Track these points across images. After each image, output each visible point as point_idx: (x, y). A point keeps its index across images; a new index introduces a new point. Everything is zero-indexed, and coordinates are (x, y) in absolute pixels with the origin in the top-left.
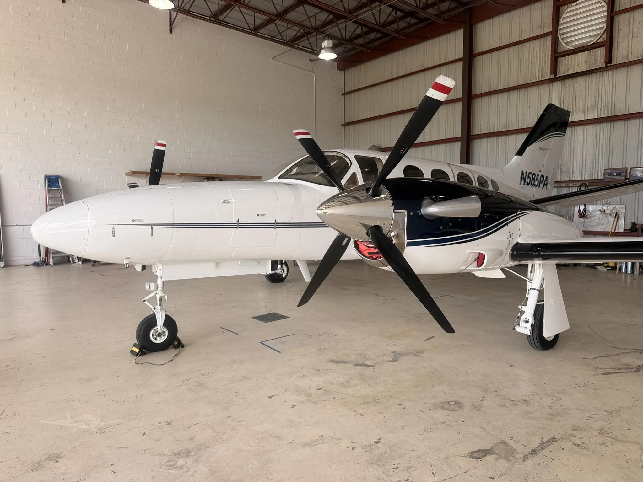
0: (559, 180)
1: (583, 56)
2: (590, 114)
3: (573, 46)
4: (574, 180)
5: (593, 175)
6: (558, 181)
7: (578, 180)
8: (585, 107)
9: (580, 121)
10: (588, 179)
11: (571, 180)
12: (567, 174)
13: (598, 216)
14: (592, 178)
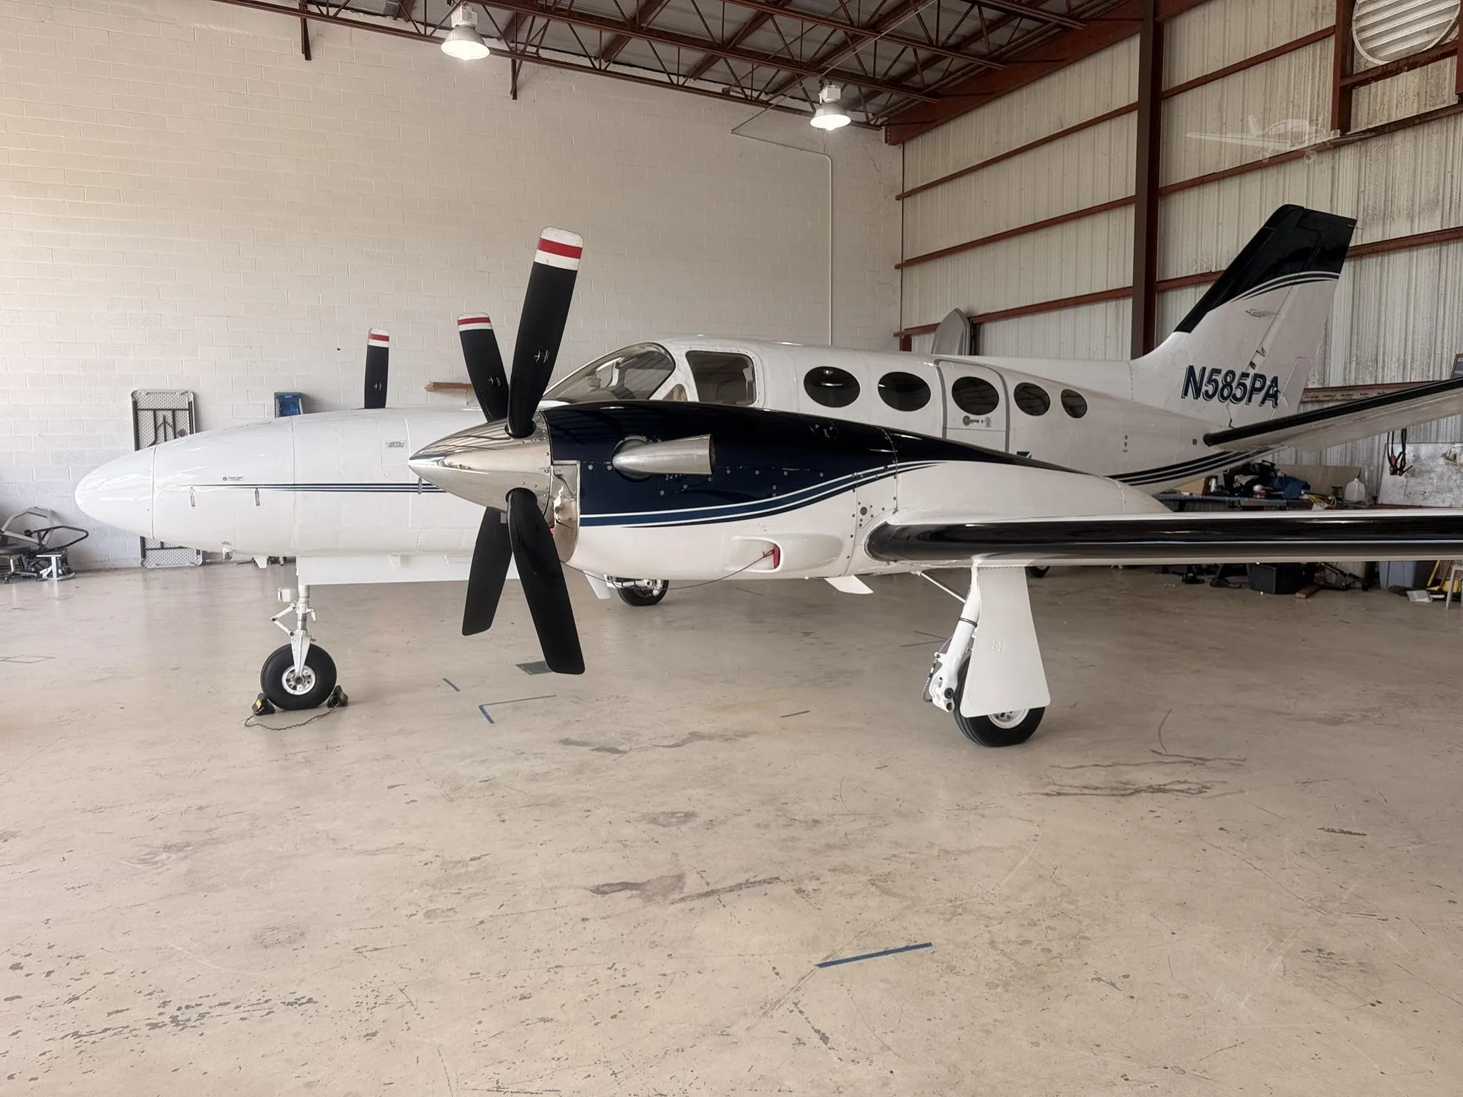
0: (1353, 383)
1: (1409, 81)
2: (1424, 220)
3: (1384, 58)
4: (1385, 382)
5: (1429, 371)
6: (1349, 386)
7: (1396, 382)
8: (1412, 205)
9: (1401, 238)
11: (1380, 383)
12: (1371, 369)
13: (1439, 470)
14: (1428, 377)
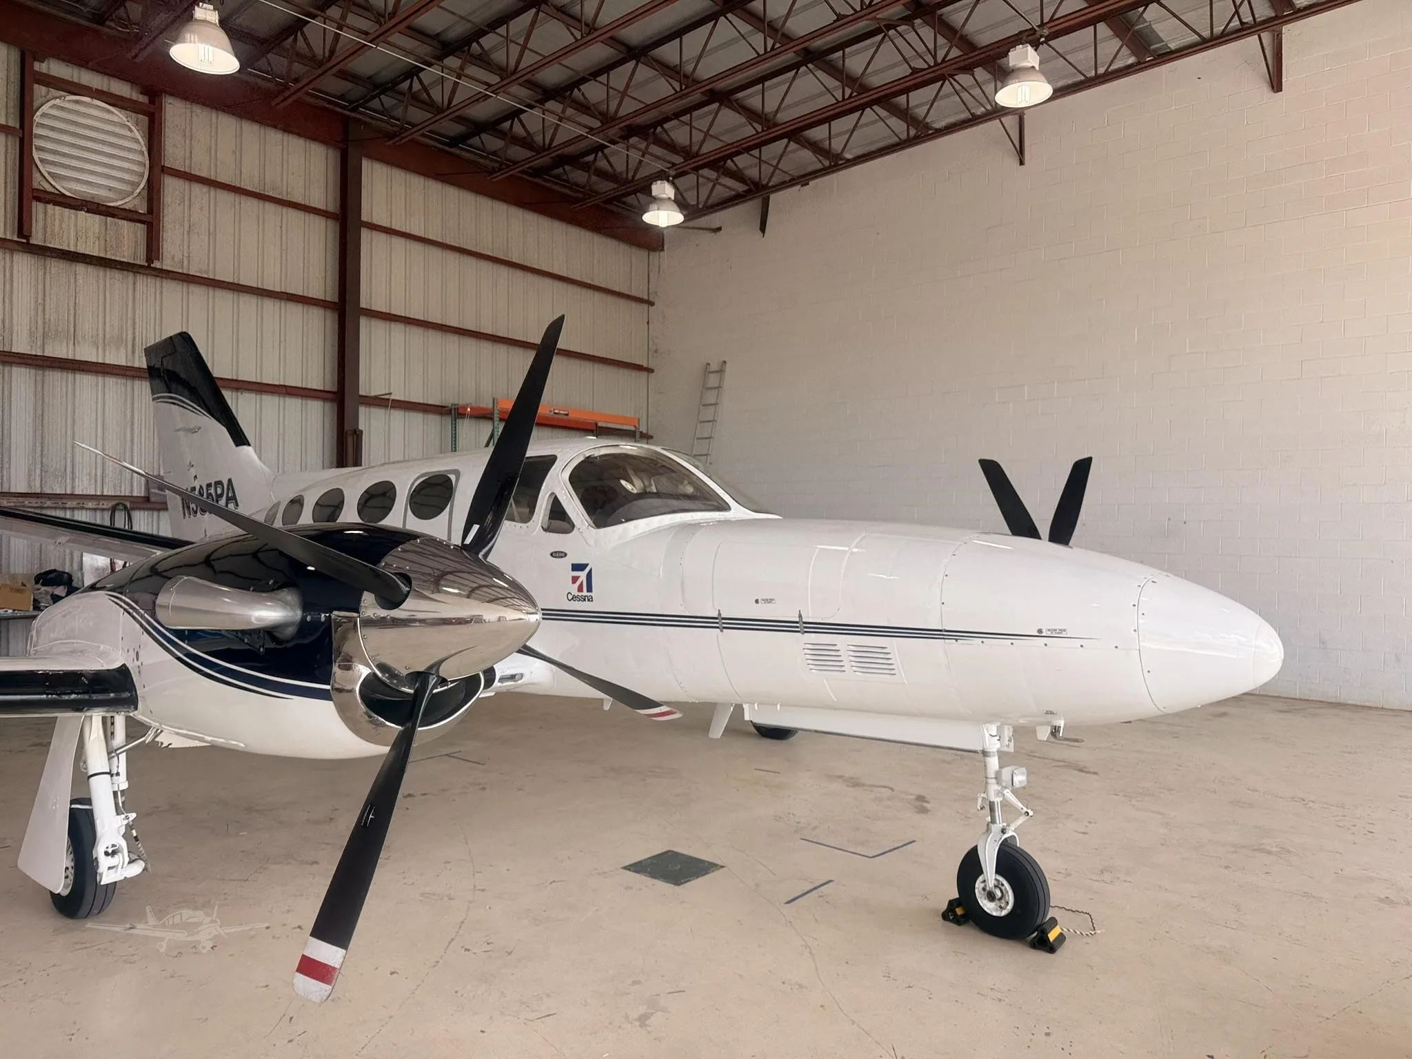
0: (37, 490)
2: (108, 352)
3: (69, 190)
8: (97, 334)
9: (86, 362)
10: (110, 494)
12: (59, 480)
14: (121, 492)
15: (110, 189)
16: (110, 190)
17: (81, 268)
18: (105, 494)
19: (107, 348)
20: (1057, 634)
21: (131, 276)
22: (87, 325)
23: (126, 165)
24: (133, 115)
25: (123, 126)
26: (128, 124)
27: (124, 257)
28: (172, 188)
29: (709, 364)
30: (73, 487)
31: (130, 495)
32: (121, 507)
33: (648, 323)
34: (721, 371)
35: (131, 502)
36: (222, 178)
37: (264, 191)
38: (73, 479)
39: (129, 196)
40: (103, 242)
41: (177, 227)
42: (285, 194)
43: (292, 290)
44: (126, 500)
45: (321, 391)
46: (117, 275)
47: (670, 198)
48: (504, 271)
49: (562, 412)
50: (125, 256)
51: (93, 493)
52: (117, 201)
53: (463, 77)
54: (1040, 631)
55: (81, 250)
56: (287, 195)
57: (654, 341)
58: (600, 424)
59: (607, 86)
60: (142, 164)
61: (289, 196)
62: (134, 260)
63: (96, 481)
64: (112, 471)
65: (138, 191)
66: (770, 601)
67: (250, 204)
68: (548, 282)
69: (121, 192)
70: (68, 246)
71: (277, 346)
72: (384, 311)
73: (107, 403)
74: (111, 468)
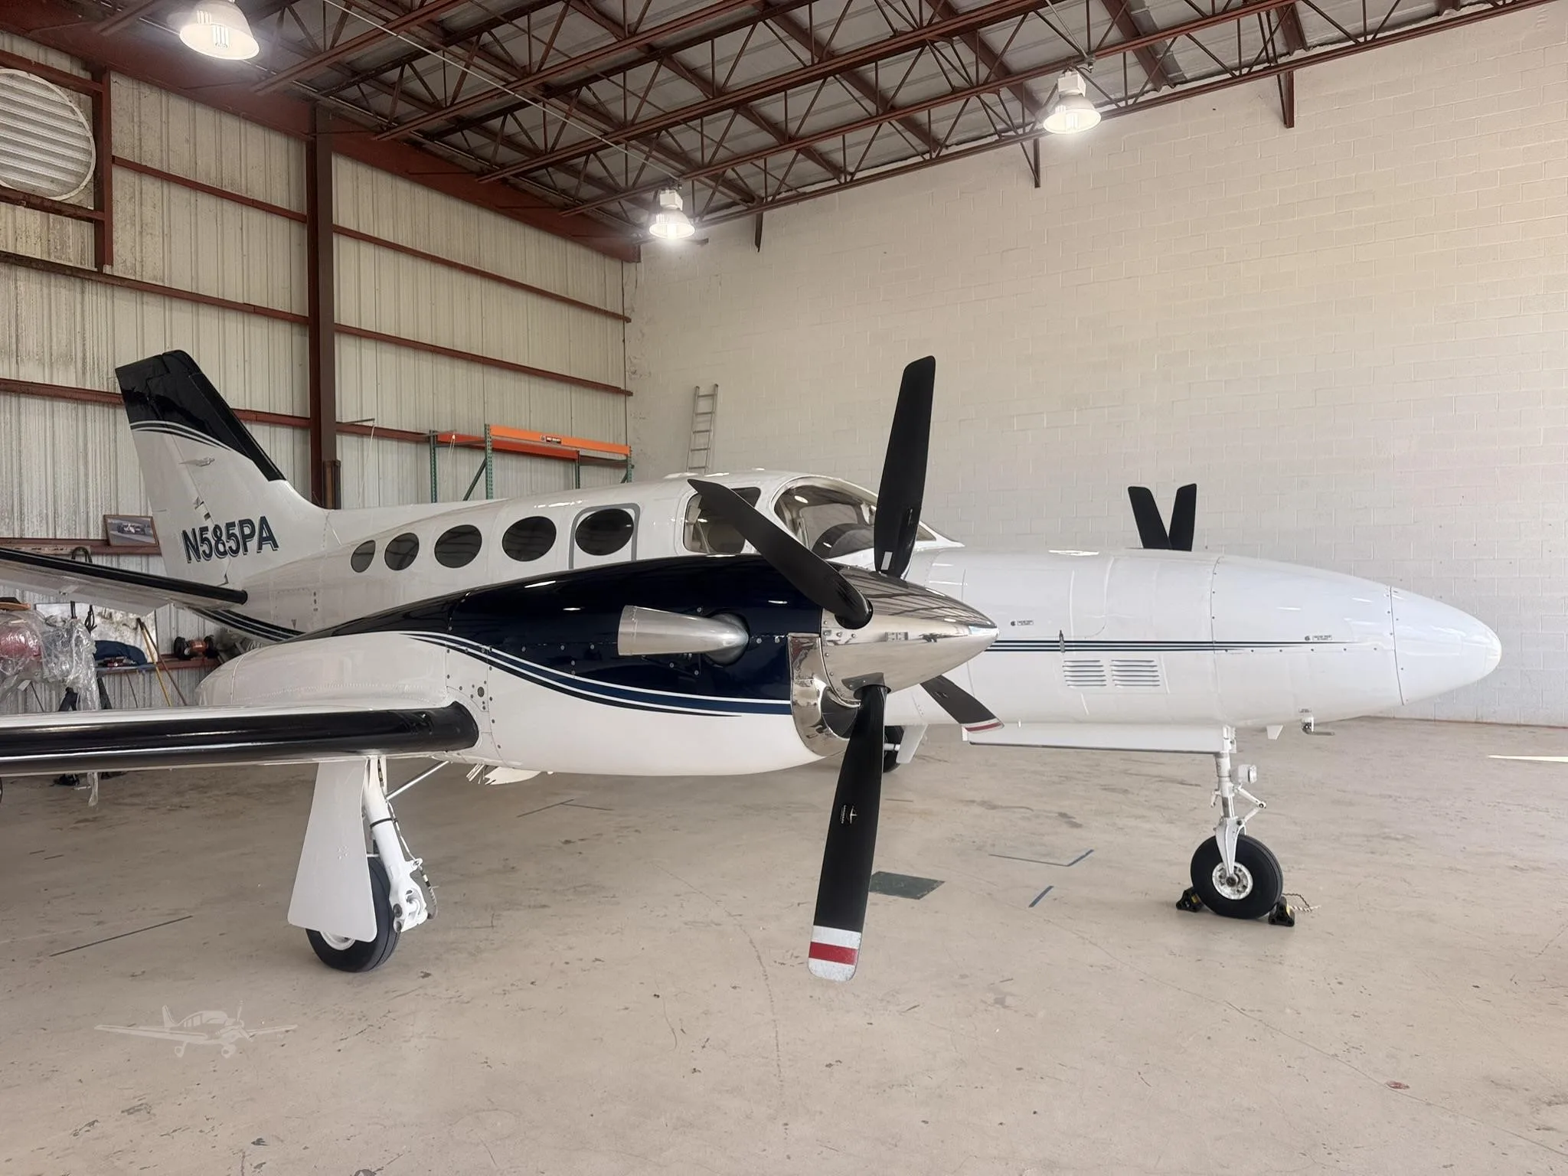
1: (29, 218)
3: (6, 181)
7: (39, 537)
9: (32, 383)
10: (63, 537)
12: (6, 522)
15: (53, 180)
16: (52, 182)
17: (22, 273)
18: (58, 537)
19: (54, 365)
20: (1323, 640)
21: (78, 283)
22: (31, 342)
23: (69, 153)
24: (75, 93)
25: (64, 106)
26: (70, 104)
27: (70, 261)
28: (121, 179)
29: (698, 387)
30: (22, 530)
31: (85, 538)
32: (82, 553)
33: (624, 341)
34: (712, 396)
35: (91, 546)
36: (176, 170)
37: (222, 186)
38: (22, 520)
39: (75, 189)
40: (45, 243)
41: (128, 226)
42: (244, 191)
43: (256, 301)
44: (87, 545)
45: (289, 416)
46: (63, 281)
47: (679, 209)
48: (476, 282)
49: (554, 439)
50: (71, 259)
51: (44, 536)
52: (61, 195)
53: (472, 67)
54: (1307, 638)
55: (21, 252)
56: (247, 193)
57: (631, 362)
58: (581, 453)
59: (624, 88)
60: (89, 153)
61: (249, 193)
62: (81, 263)
63: (47, 523)
64: (65, 511)
65: (84, 184)
66: (1028, 623)
67: (206, 202)
68: (520, 296)
69: (64, 184)
70: (6, 247)
71: (241, 364)
72: (354, 326)
73: (57, 433)
74: (64, 507)
